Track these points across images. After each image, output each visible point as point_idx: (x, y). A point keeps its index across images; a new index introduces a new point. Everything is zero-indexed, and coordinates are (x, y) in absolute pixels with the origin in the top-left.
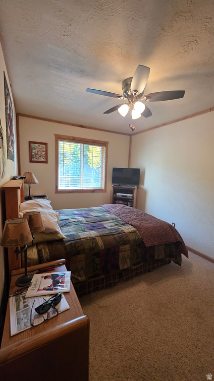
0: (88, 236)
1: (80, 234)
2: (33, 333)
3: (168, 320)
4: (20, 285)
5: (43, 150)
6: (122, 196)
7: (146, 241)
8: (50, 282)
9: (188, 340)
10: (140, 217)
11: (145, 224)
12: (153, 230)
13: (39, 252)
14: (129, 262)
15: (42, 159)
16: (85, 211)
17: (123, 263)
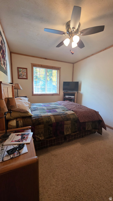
0: (46, 115)
1: (42, 114)
2: (2, 164)
3: (93, 164)
4: (2, 138)
5: (25, 72)
6: (69, 97)
7: (80, 119)
8: (20, 137)
9: (105, 177)
10: (77, 107)
11: (80, 110)
12: (85, 113)
13: (17, 122)
14: (70, 131)
15: (25, 77)
16: (47, 104)
17: (66, 131)
